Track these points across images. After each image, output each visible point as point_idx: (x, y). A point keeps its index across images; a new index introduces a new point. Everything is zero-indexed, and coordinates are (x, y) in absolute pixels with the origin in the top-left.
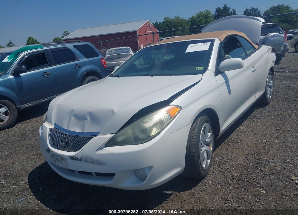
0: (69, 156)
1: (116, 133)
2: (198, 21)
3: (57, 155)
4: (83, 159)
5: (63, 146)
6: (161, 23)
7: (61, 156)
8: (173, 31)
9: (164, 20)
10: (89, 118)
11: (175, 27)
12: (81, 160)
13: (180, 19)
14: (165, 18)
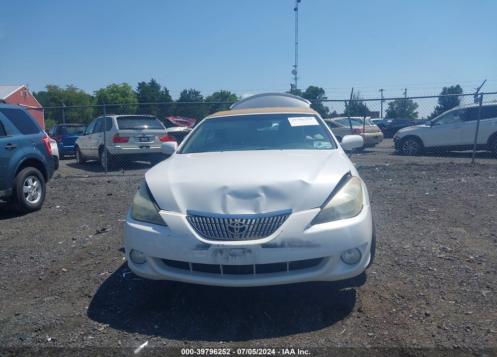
0: (259, 244)
1: (321, 207)
2: (110, 99)
3: (233, 247)
4: (286, 244)
5: (238, 234)
6: (37, 93)
7: (243, 247)
8: (65, 109)
9: (46, 90)
10: (263, 194)
11: (66, 103)
12: (282, 245)
13: (77, 91)
14: (49, 87)
